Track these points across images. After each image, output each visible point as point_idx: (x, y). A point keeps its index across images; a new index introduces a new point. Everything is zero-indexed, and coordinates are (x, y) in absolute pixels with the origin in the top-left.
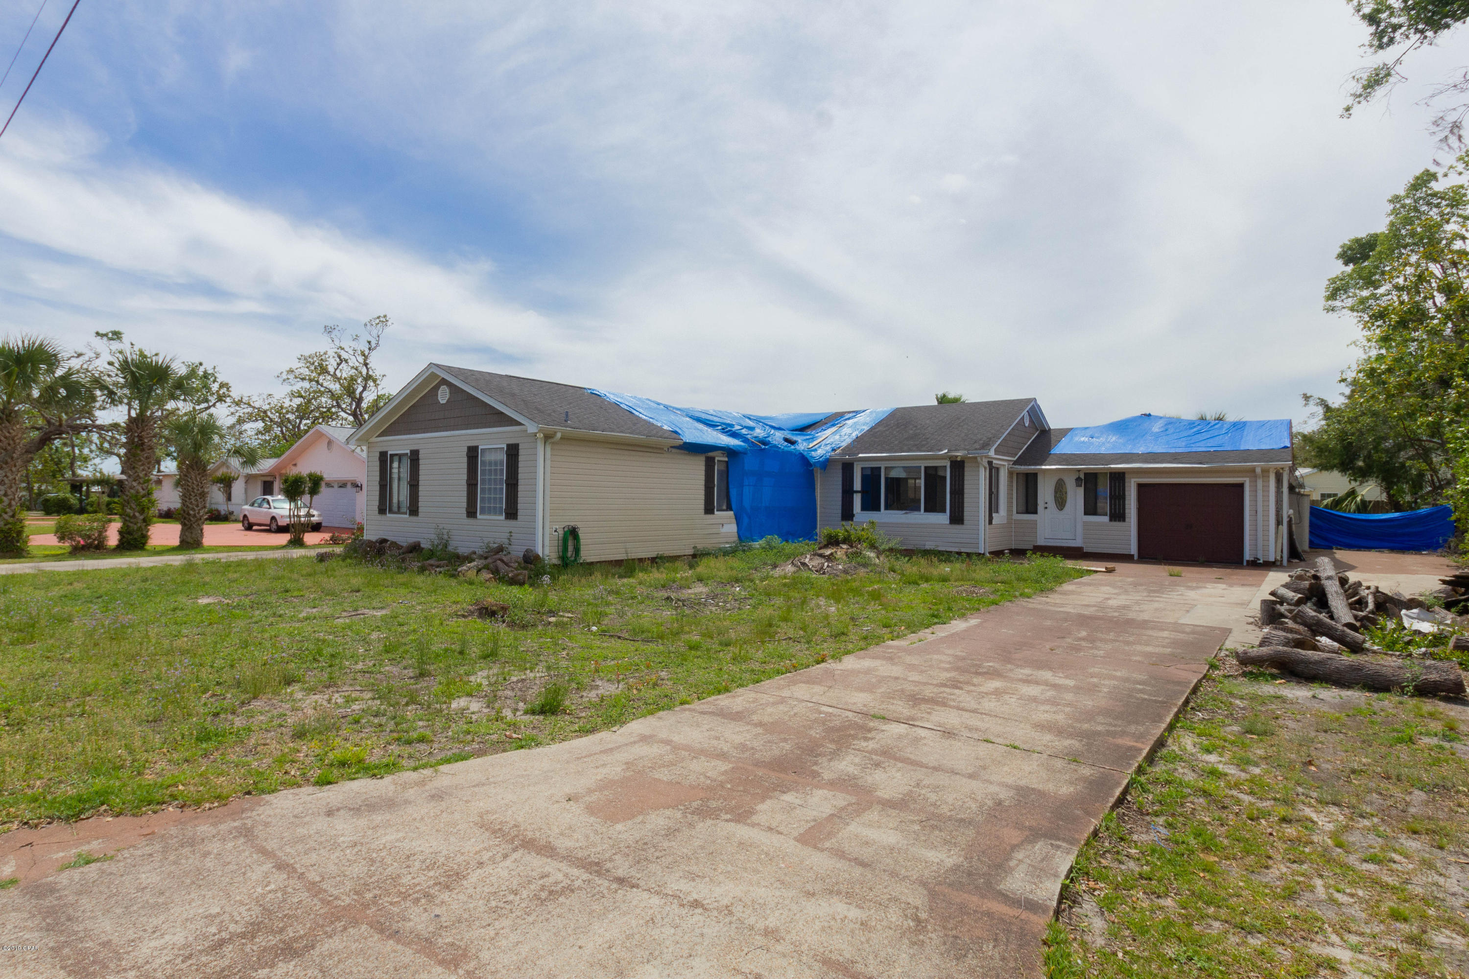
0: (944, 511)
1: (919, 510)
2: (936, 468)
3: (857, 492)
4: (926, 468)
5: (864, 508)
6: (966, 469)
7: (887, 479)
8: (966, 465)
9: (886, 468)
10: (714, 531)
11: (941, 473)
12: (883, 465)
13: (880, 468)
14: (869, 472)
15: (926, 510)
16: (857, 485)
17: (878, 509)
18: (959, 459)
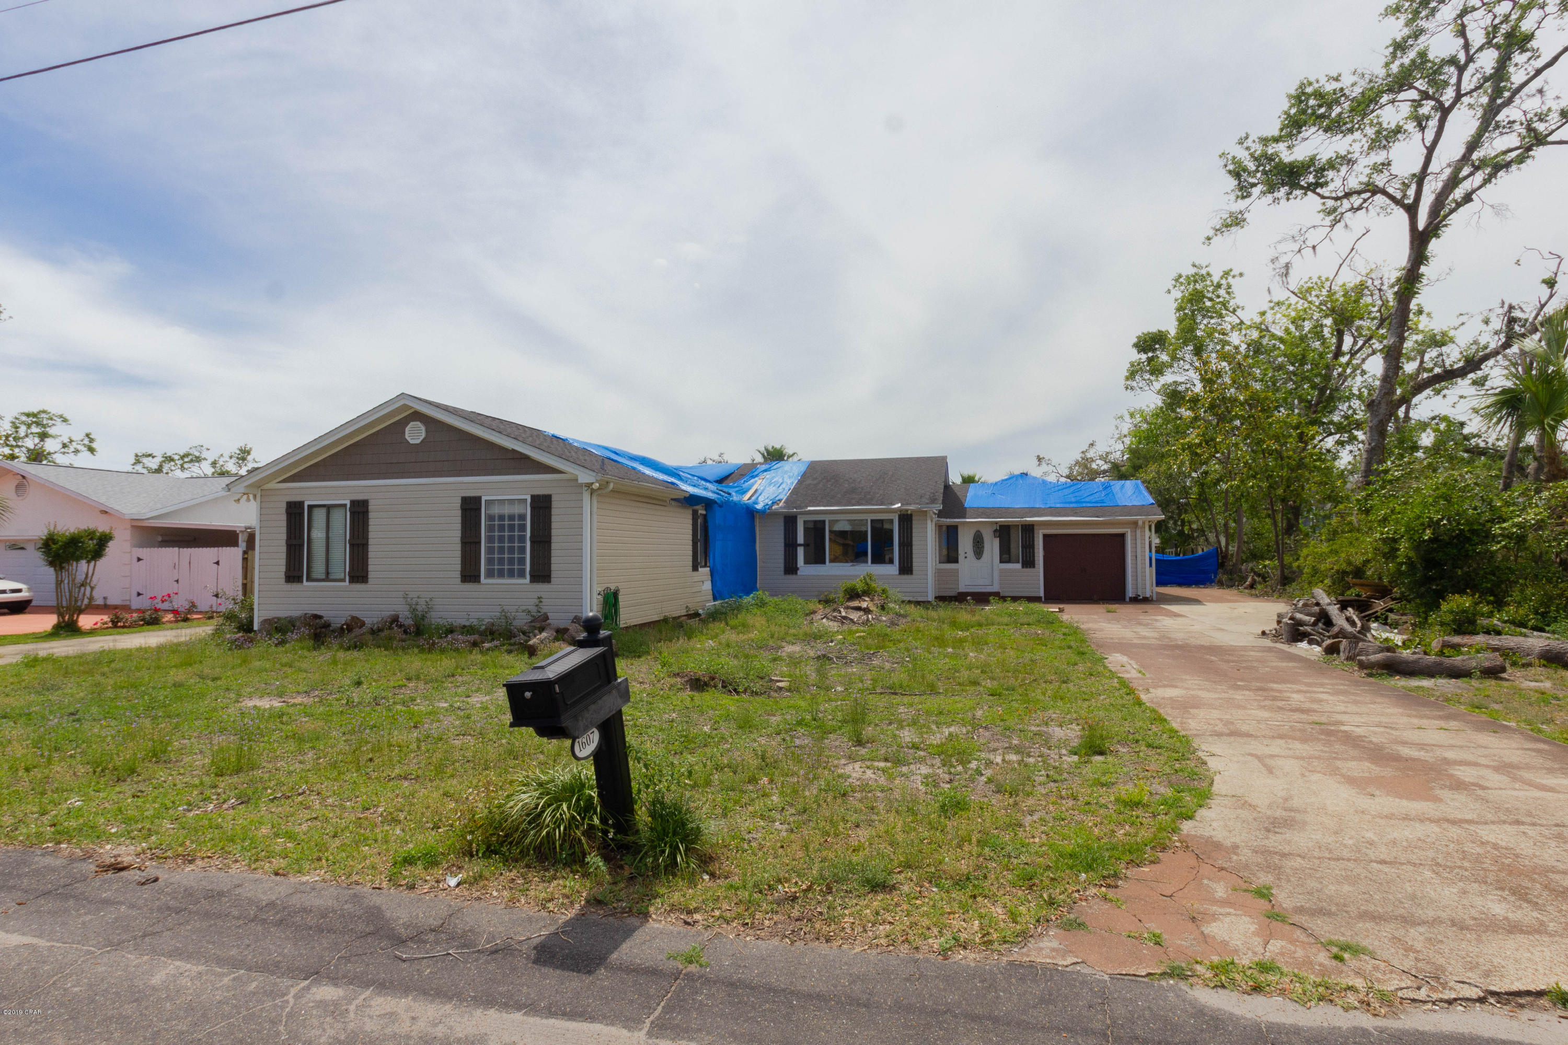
0: (891, 561)
1: (867, 562)
2: (882, 521)
3: (800, 545)
4: (872, 521)
5: (807, 561)
6: (914, 522)
7: (830, 531)
8: (914, 518)
9: (830, 521)
10: (695, 590)
11: (886, 526)
12: (827, 518)
13: (824, 522)
14: (811, 525)
15: (873, 562)
16: (800, 539)
17: (824, 562)
18: (909, 512)
